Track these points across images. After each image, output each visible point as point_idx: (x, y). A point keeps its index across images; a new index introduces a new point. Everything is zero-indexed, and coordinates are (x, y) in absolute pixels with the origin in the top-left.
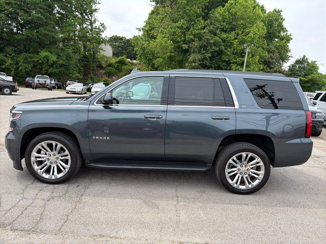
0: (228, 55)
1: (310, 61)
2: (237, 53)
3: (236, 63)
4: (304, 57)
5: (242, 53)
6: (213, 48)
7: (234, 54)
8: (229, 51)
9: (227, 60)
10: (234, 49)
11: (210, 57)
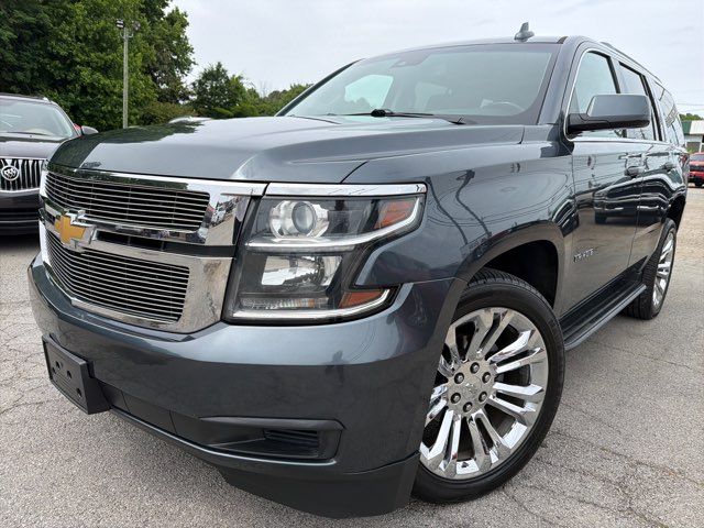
0: (65, 41)
1: (230, 75)
2: (86, 38)
3: (88, 64)
4: (219, 65)
5: (99, 40)
6: (18, 14)
7: (78, 40)
8: (65, 31)
9: (63, 53)
10: (78, 29)
11: (11, 40)
